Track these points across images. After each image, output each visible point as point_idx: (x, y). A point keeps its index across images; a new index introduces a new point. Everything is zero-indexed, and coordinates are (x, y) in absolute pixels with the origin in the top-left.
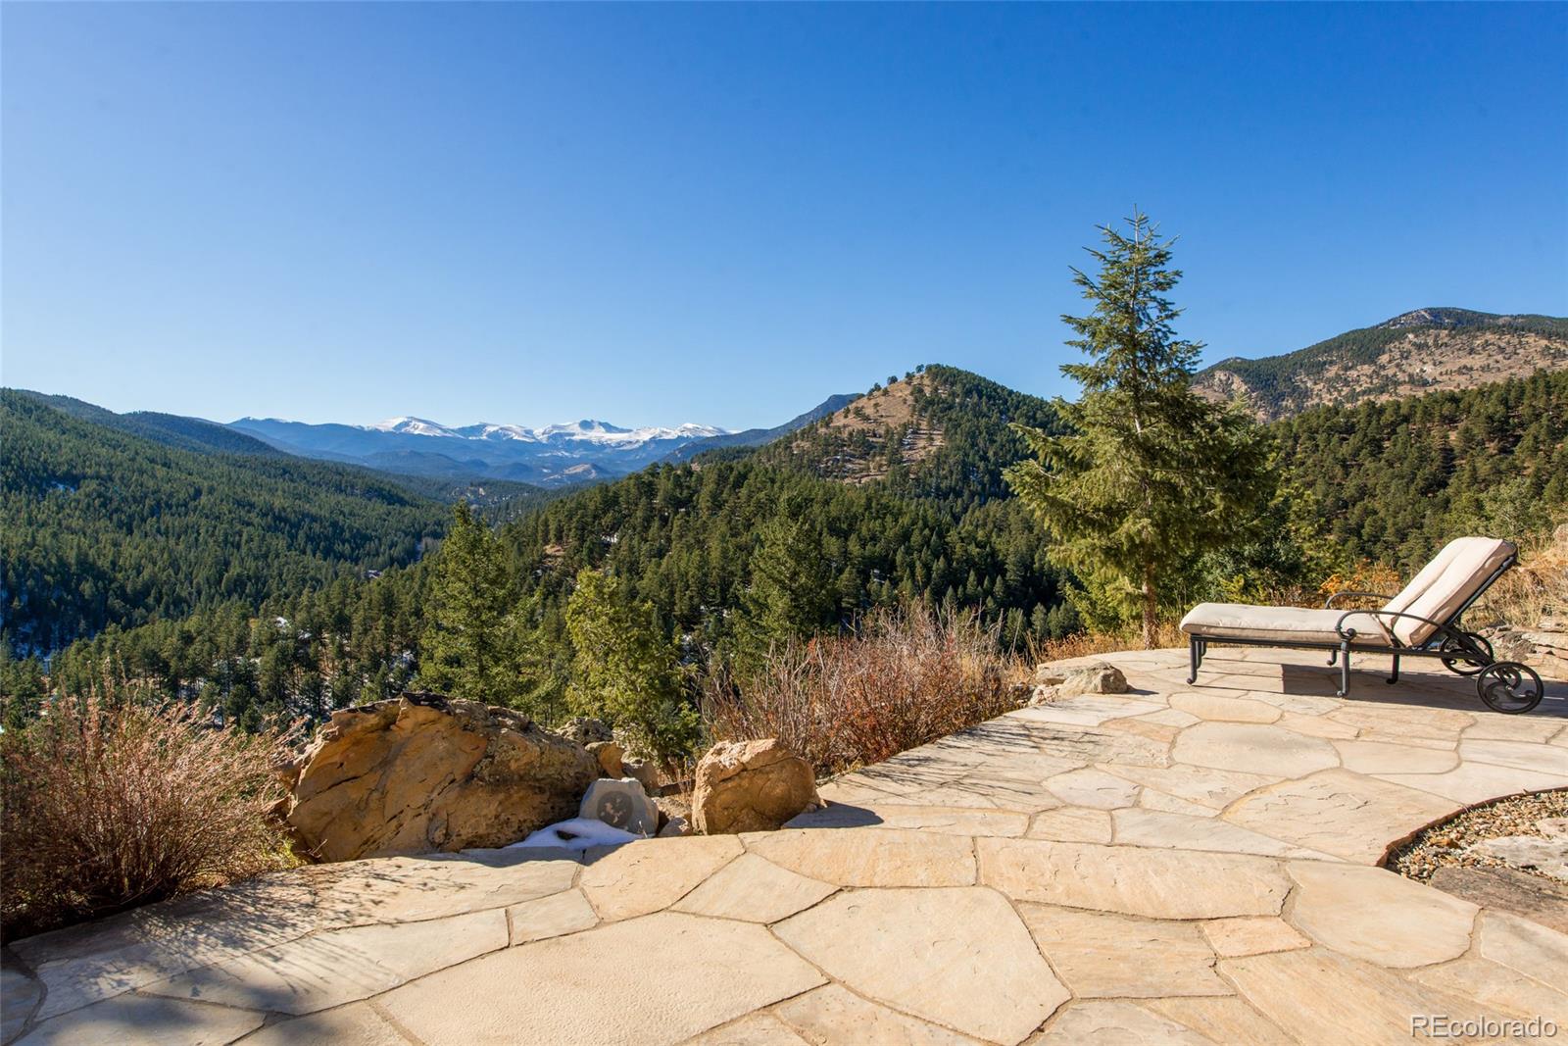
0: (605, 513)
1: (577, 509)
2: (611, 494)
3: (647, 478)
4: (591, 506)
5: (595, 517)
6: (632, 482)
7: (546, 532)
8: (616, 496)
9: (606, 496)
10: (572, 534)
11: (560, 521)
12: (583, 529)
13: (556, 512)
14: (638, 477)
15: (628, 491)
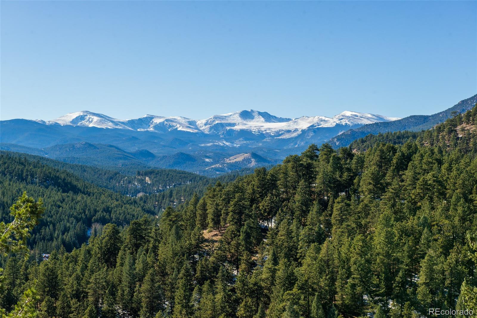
0: (262, 196)
1: (234, 192)
2: (268, 177)
3: (305, 161)
4: (249, 189)
5: (253, 201)
6: (290, 165)
7: (204, 216)
8: (274, 179)
9: (264, 179)
10: (229, 218)
11: (217, 205)
12: (240, 213)
13: (214, 196)
14: (296, 160)
15: (286, 174)
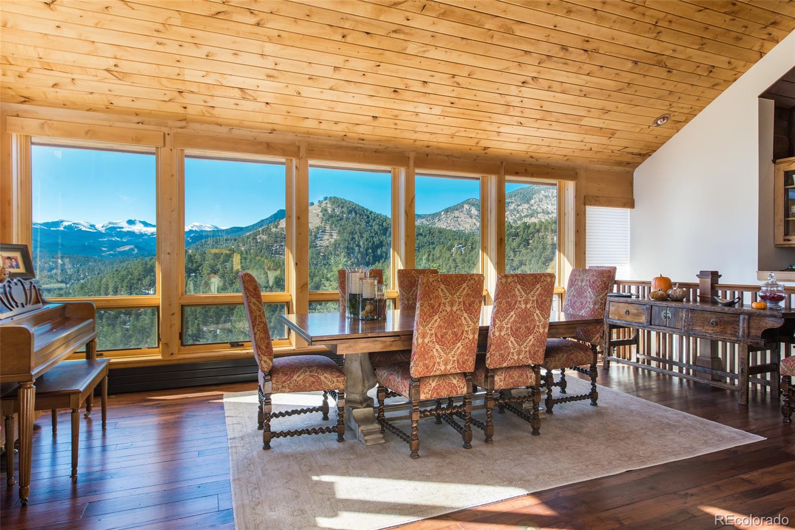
1: (127, 275)
2: (149, 266)
4: (136, 273)
5: (139, 280)
7: (107, 289)
8: (152, 267)
9: (145, 267)
10: (124, 290)
11: (116, 282)
12: (131, 287)
13: (113, 277)
